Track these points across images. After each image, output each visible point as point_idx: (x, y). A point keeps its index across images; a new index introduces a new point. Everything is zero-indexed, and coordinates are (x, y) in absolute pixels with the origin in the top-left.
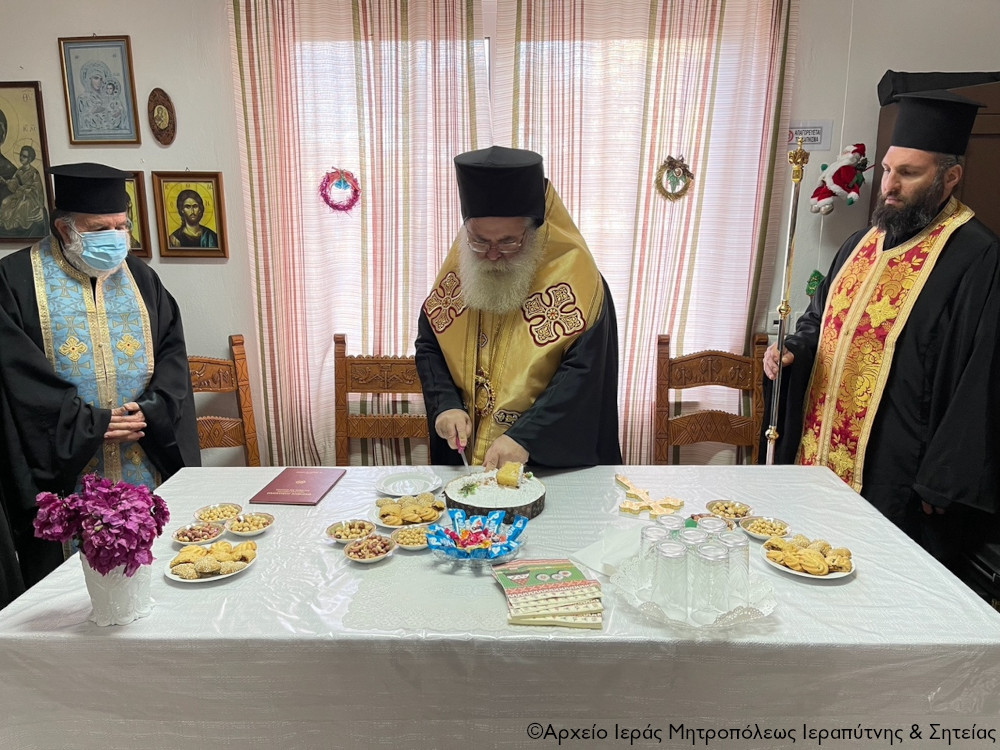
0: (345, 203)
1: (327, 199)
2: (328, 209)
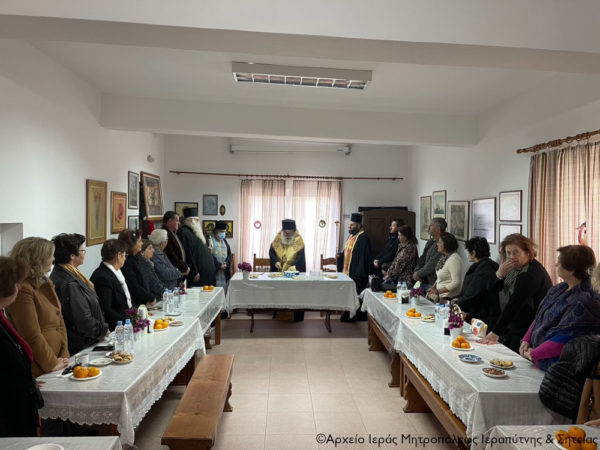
0: (259, 227)
2: (255, 228)
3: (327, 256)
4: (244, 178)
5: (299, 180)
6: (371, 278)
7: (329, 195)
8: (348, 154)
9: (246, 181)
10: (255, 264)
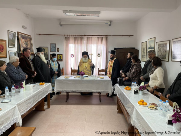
1: (71, 56)
3: (101, 69)
4: (67, 36)
5: (89, 37)
6: (118, 79)
7: (102, 43)
8: (110, 25)
9: (67, 38)
10: (72, 72)
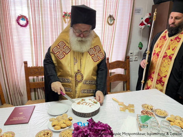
0: (25, 25)
1: (19, 24)
2: (19, 26)
